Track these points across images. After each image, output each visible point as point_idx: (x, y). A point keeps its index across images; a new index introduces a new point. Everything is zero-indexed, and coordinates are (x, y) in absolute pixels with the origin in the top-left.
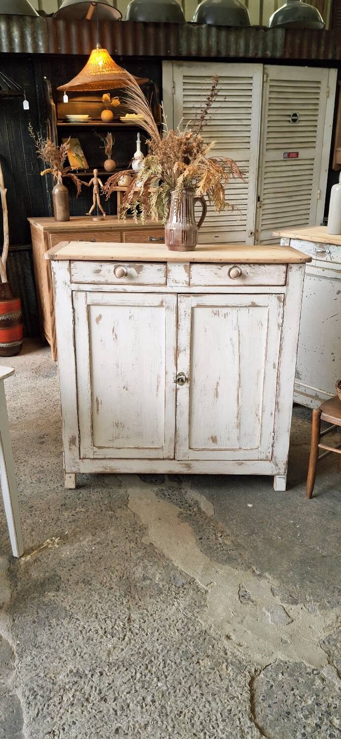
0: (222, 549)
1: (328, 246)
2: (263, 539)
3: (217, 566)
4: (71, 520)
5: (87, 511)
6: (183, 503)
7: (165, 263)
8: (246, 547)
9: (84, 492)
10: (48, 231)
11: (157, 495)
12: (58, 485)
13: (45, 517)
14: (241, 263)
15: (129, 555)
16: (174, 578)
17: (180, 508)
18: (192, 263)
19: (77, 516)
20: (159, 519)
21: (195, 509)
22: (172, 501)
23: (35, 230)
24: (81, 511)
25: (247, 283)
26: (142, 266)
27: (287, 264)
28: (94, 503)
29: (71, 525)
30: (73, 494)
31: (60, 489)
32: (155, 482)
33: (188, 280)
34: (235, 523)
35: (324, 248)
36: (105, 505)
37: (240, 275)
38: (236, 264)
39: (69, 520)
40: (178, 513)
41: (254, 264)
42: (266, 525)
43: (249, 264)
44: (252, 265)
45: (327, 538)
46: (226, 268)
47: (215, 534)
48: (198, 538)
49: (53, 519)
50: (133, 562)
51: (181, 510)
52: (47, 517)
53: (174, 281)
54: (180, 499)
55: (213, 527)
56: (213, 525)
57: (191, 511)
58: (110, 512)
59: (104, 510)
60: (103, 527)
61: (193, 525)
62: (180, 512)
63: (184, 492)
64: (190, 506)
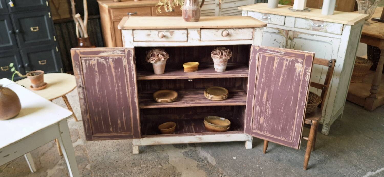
1: (269, 15)
4: (139, 172)
5: (147, 166)
6: (198, 159)
7: (186, 29)
9: (144, 156)
10: (110, 8)
11: (184, 155)
12: (129, 152)
13: (124, 171)
14: (229, 28)
17: (198, 161)
18: (201, 29)
19: (142, 170)
20: (187, 169)
21: (206, 162)
22: (192, 158)
23: (102, 7)
24: (144, 167)
25: (232, 38)
26: (173, 32)
27: (253, 28)
28: (150, 162)
29: (140, 175)
30: (138, 157)
31: (130, 154)
32: (181, 147)
33: (199, 38)
34: (228, 168)
35: (267, 16)
36: (156, 162)
37: (228, 35)
38: (226, 28)
39: (137, 172)
40: (197, 164)
41: (236, 28)
42: (245, 169)
43: (233, 28)
44: (235, 29)
45: (278, 174)
46: (221, 31)
47: (218, 176)
49: (129, 172)
51: (198, 163)
52: (125, 171)
53: (192, 39)
54: (197, 156)
55: (217, 171)
56: (217, 170)
57: (203, 163)
58: (160, 166)
59: (156, 165)
60: (157, 175)
61: (206, 171)
62: (198, 164)
63: (198, 152)
64: (203, 160)
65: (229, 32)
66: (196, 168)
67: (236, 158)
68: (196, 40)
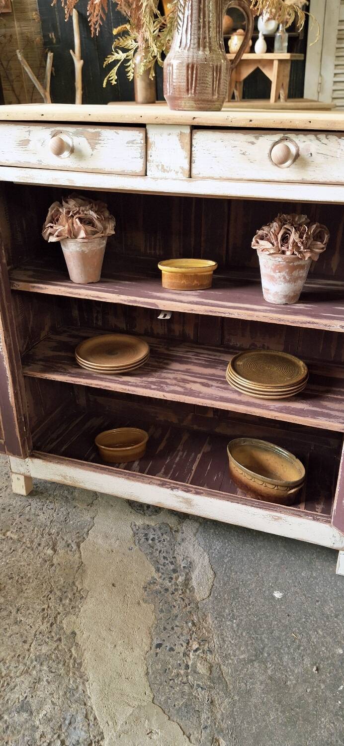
0: (185, 680)
2: (270, 678)
3: (156, 720)
5: (19, 541)
6: (166, 562)
7: (142, 126)
8: (231, 687)
9: (35, 503)
11: (135, 534)
14: (297, 131)
15: (26, 646)
16: (70, 724)
17: (158, 570)
20: (113, 585)
21: (181, 579)
26: (99, 134)
28: (36, 528)
33: (187, 166)
34: (234, 625)
36: (50, 535)
37: (295, 159)
38: (284, 131)
40: (148, 579)
42: (289, 647)
43: (314, 133)
44: (322, 137)
47: (188, 644)
48: (156, 642)
50: (25, 664)
51: (156, 576)
53: (160, 167)
54: (167, 552)
55: (194, 624)
56: (196, 620)
57: (170, 582)
58: (50, 552)
59: (43, 544)
60: (22, 578)
61: (162, 611)
62: (153, 577)
63: (179, 539)
64: (175, 571)
65: (297, 146)
66: (139, 593)
67: (284, 596)
68: (177, 172)
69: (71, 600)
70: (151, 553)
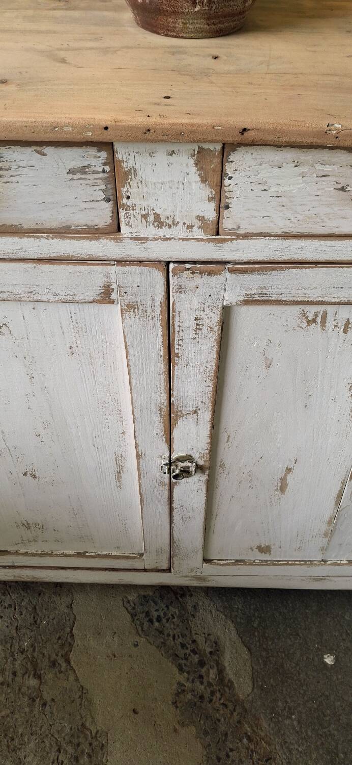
17: (181, 669)
21: (213, 674)
36: (22, 653)
40: (174, 688)
51: (182, 679)
58: (33, 682)
62: (179, 683)
63: (190, 608)
64: (202, 663)
66: (171, 715)
67: (337, 660)
69: (90, 756)
70: (164, 643)
